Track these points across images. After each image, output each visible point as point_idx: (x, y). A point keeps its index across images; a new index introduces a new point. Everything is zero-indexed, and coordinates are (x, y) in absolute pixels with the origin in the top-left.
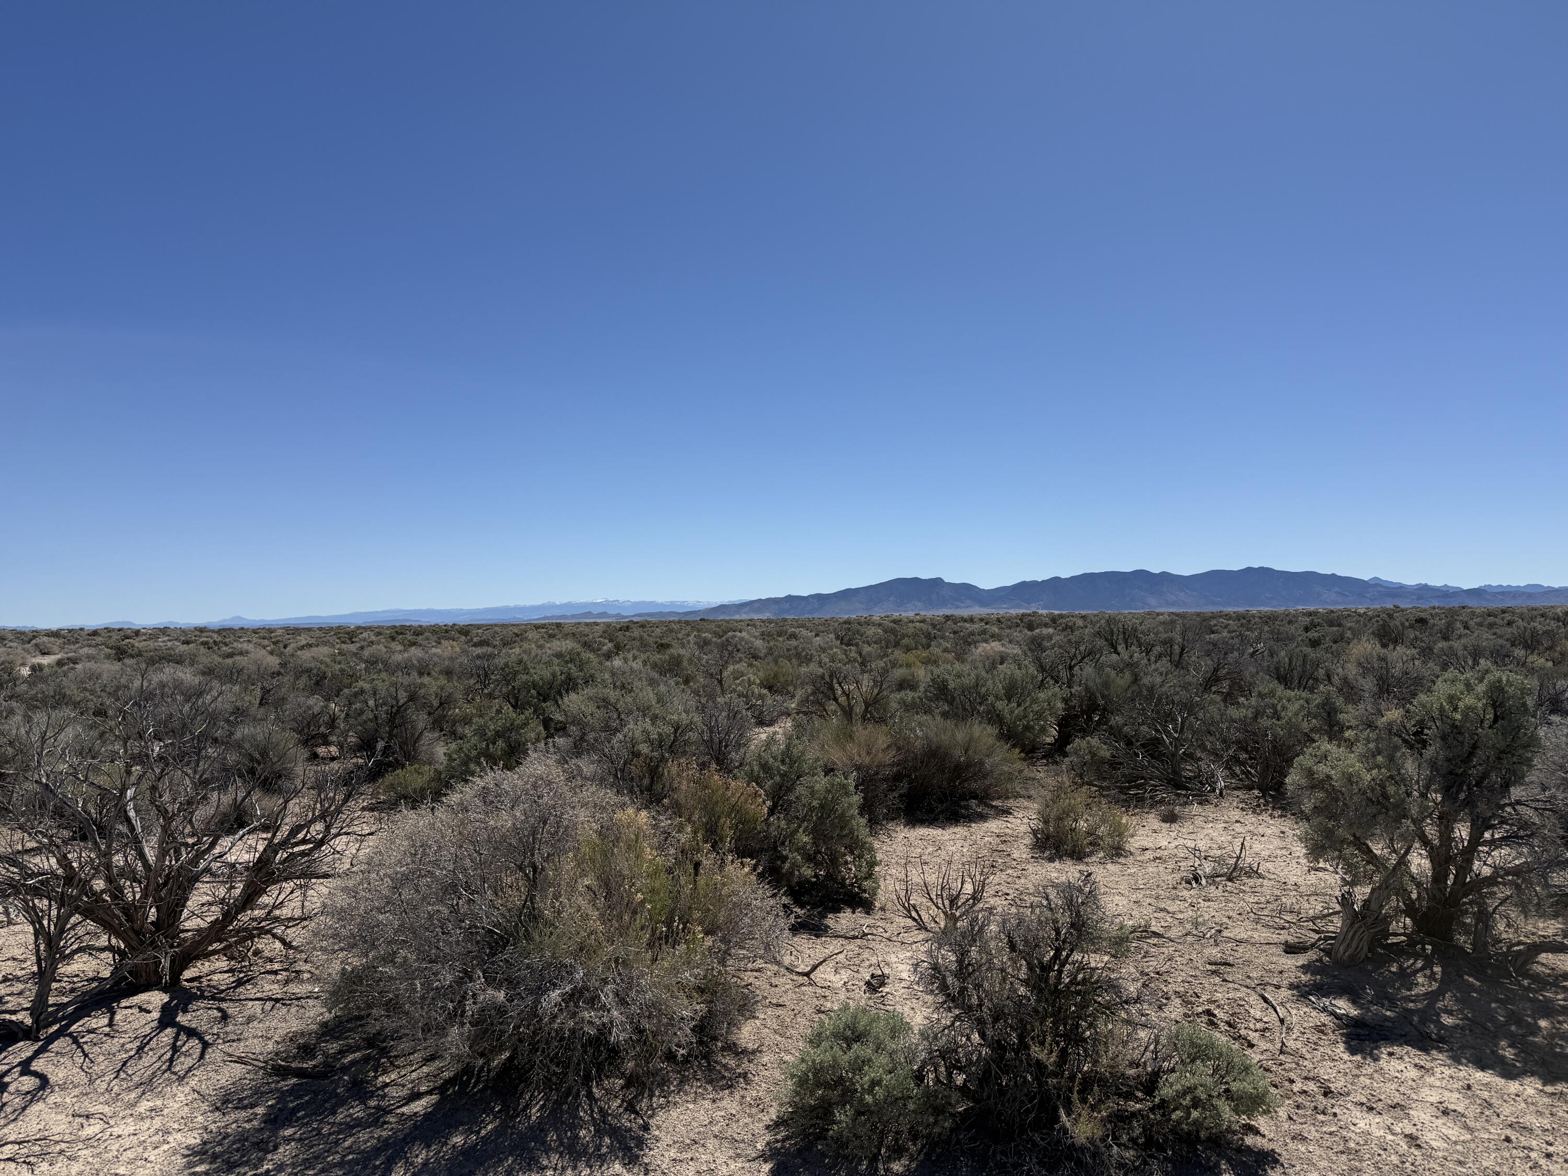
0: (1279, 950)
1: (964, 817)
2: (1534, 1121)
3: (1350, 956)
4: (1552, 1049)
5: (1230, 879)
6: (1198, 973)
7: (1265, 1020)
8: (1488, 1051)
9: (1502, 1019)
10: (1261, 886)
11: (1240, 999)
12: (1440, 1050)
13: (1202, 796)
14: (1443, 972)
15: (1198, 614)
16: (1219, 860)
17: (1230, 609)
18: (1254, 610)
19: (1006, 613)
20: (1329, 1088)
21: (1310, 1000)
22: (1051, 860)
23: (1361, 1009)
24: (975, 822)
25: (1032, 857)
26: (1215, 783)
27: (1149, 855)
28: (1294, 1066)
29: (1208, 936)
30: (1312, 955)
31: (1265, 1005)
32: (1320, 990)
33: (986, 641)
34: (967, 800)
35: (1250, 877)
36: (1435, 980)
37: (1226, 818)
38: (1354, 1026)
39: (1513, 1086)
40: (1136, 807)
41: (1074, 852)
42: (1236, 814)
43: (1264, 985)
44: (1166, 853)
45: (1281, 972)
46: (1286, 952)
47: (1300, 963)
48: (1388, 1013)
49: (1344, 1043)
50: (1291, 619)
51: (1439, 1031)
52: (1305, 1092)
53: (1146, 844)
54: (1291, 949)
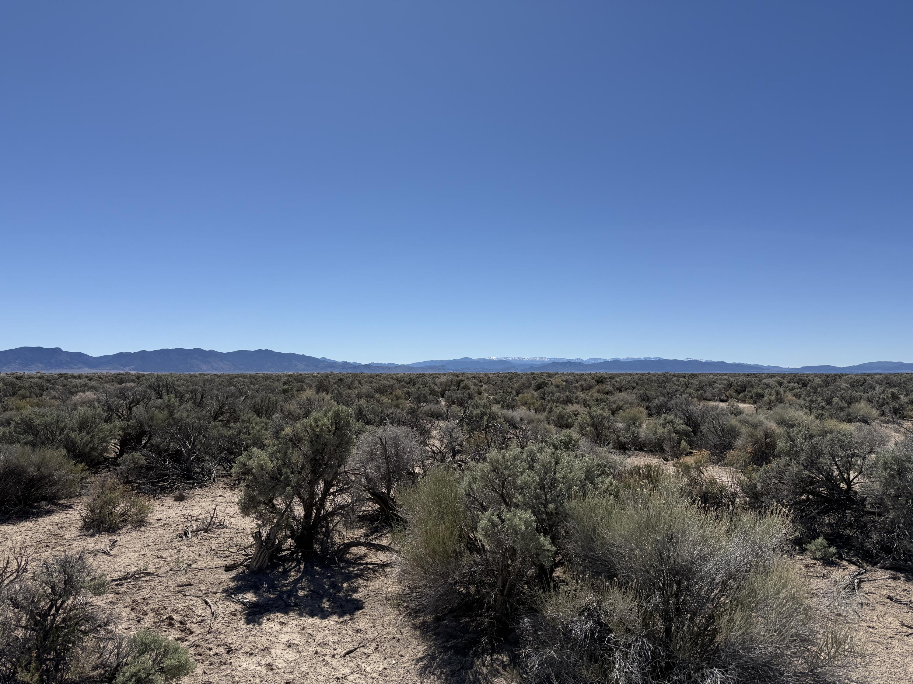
0: (221, 571)
1: (33, 514)
2: (330, 639)
3: (258, 567)
4: (346, 598)
5: (206, 532)
6: (170, 594)
7: (203, 615)
8: (317, 606)
9: (327, 587)
10: (224, 533)
11: (191, 605)
12: (294, 611)
13: (202, 482)
14: (304, 567)
15: (229, 375)
16: (203, 521)
17: (248, 373)
18: (261, 373)
19: (107, 373)
20: (231, 647)
21: (232, 597)
22: (93, 535)
23: (259, 596)
24: (41, 517)
25: (79, 536)
26: (211, 474)
27: (161, 523)
28: (214, 639)
29: (182, 569)
30: (239, 570)
31: (205, 606)
32: (239, 590)
33: (84, 392)
34: (39, 502)
35: (219, 528)
36: (300, 572)
37: (214, 494)
38: (252, 607)
39: (325, 622)
40: (160, 493)
41: (110, 528)
42: (220, 492)
43: (207, 594)
44: (172, 520)
45: (219, 584)
46: (226, 571)
47: (232, 575)
48: (272, 596)
49: (245, 619)
50: (278, 378)
51: (295, 600)
52: (217, 654)
53: (161, 516)
54: (228, 568)
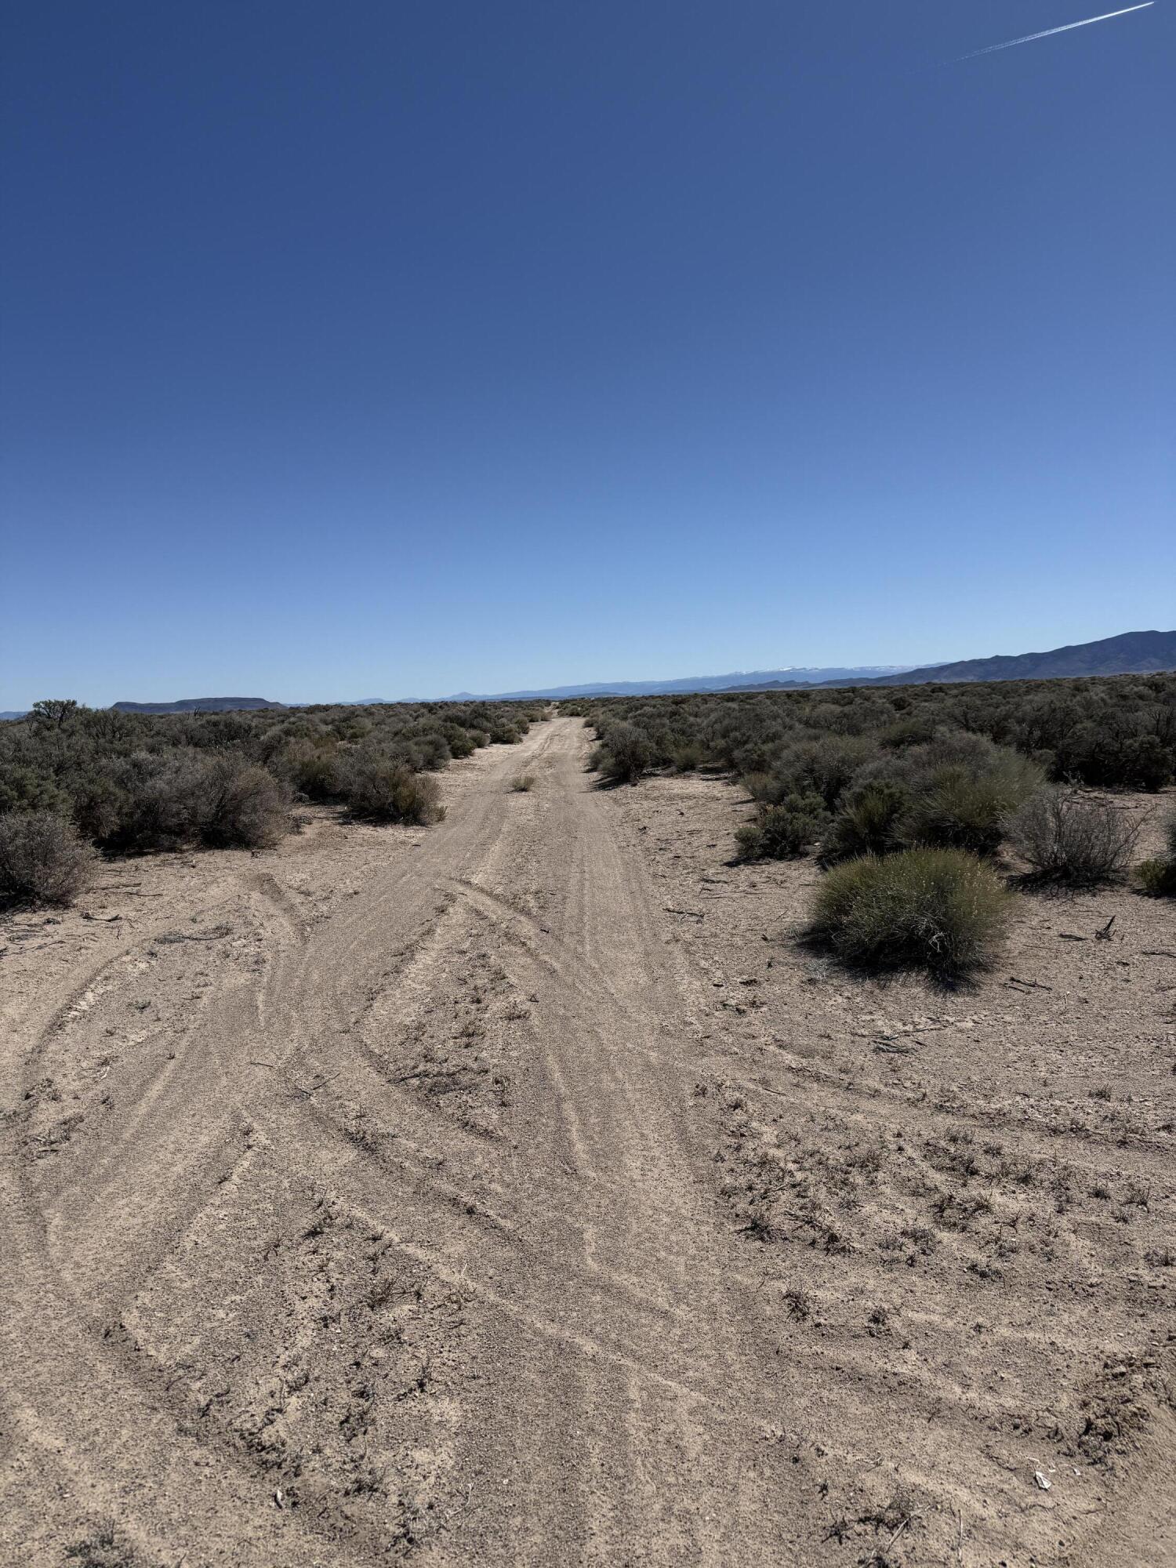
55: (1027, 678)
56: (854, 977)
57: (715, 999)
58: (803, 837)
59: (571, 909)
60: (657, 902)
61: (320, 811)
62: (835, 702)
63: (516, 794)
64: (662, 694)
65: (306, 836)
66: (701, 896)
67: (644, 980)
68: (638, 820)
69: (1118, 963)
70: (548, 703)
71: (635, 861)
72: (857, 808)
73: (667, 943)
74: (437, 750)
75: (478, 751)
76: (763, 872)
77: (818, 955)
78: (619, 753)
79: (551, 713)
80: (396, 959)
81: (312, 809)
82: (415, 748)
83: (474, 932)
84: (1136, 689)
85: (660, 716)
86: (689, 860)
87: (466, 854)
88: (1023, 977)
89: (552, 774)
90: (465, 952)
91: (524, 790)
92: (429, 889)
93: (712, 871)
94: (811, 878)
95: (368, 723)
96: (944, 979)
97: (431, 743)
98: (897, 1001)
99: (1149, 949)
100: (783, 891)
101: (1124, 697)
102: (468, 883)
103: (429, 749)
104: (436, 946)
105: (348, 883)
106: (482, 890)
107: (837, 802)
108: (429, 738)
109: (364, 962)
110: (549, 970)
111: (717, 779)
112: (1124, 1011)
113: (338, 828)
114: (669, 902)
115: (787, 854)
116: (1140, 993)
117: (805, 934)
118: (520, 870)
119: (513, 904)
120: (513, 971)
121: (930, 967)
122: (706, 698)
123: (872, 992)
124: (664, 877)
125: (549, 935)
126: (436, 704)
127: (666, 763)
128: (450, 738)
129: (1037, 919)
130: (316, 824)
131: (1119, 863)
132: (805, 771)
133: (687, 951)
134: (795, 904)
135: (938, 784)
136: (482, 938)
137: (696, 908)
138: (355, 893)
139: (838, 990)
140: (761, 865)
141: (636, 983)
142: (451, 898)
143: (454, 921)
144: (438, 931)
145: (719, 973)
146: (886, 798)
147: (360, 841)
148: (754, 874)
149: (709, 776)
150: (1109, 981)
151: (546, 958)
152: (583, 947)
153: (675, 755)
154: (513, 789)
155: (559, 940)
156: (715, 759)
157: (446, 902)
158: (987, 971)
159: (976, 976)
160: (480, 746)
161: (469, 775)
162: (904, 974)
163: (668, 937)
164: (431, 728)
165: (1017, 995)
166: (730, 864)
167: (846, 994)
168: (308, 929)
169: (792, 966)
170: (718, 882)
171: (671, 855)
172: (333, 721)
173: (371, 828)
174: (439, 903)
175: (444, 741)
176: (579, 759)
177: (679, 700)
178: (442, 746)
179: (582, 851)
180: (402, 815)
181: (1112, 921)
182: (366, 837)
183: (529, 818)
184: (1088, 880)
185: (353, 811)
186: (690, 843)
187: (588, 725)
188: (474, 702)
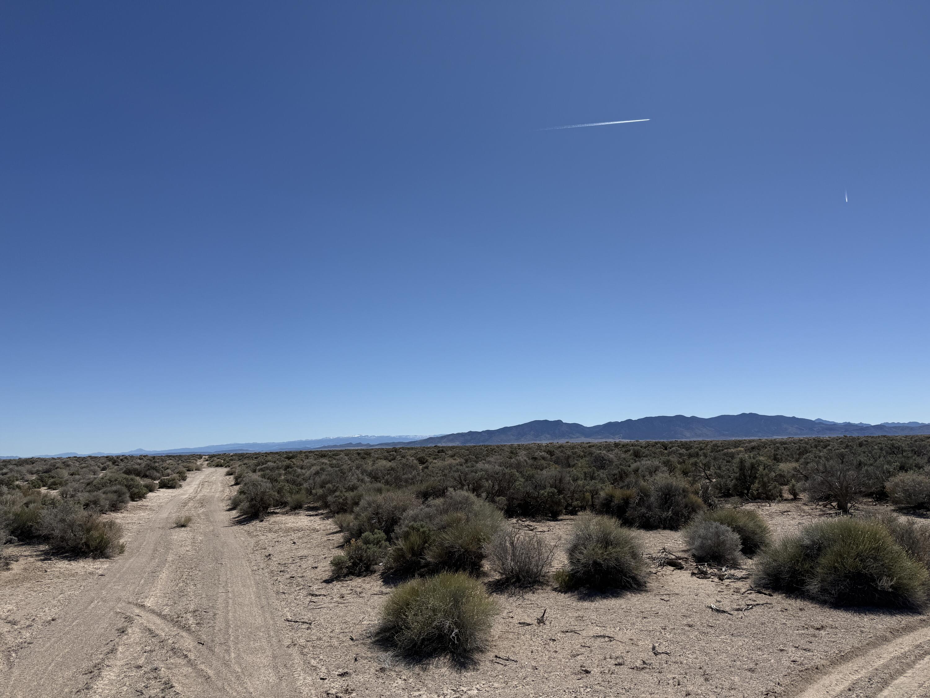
55: (486, 444)
56: (409, 663)
57: (322, 690)
58: (373, 560)
59: (220, 624)
60: (280, 613)
61: (26, 550)
62: (386, 458)
63: (177, 529)
64: (278, 451)
65: (13, 572)
66: (309, 607)
67: (273, 679)
68: (265, 549)
69: (550, 640)
70: (200, 457)
71: (264, 582)
72: (405, 542)
73: (288, 647)
74: (119, 496)
75: (150, 494)
76: (348, 586)
77: (386, 650)
78: (252, 500)
79: (202, 465)
80: (86, 676)
81: (20, 548)
82: (104, 496)
83: (148, 648)
84: (541, 454)
85: (278, 468)
86: (300, 579)
87: (141, 580)
88: (502, 655)
89: (203, 512)
90: (141, 667)
91: (183, 526)
92: (112, 613)
93: (315, 587)
94: (378, 589)
95: (65, 474)
96: (459, 660)
97: (115, 492)
98: (433, 680)
99: (565, 629)
100: (361, 600)
101: (535, 459)
102: (143, 606)
103: (114, 497)
104: (119, 663)
105: (47, 611)
106: (153, 612)
107: (393, 535)
108: (114, 488)
109: (61, 681)
110: (205, 676)
111: (316, 515)
112: (556, 673)
113: (40, 563)
114: (288, 614)
115: (363, 572)
116: (563, 660)
117: (378, 634)
118: (182, 594)
119: (177, 622)
120: (178, 680)
121: (451, 652)
122: (308, 454)
123: (419, 674)
124: (284, 593)
125: (204, 647)
126: (118, 457)
127: (283, 504)
128: (129, 487)
129: (506, 612)
130: (22, 561)
131: (545, 570)
132: (374, 514)
133: (302, 653)
134: (369, 610)
135: (449, 525)
136: (154, 653)
137: (306, 617)
138: (53, 620)
139: (398, 674)
140: (347, 581)
141: (268, 682)
142: (129, 620)
143: (132, 639)
144: (120, 649)
145: (324, 669)
146: (421, 534)
147: (57, 574)
148: (342, 588)
149: (311, 513)
150: (547, 653)
151: (203, 667)
152: (230, 655)
153: (289, 499)
154: (175, 525)
155: (211, 650)
156: (315, 501)
157: (126, 624)
158: (482, 652)
159: (477, 656)
160: (151, 491)
161: (142, 514)
162: (437, 659)
163: (287, 642)
164: (116, 480)
165: (500, 667)
166: (327, 582)
167: (404, 677)
168: (14, 655)
169: (369, 659)
170: (320, 595)
171: (288, 576)
172: (37, 472)
173: (67, 562)
174: (120, 626)
175: (125, 490)
176: (222, 500)
177: (290, 456)
178: (124, 494)
179: (226, 574)
180: (92, 551)
181: (545, 611)
182: (62, 570)
183: (188, 549)
184: (530, 583)
185: (52, 549)
186: (300, 566)
187: (229, 474)
188: (147, 456)
